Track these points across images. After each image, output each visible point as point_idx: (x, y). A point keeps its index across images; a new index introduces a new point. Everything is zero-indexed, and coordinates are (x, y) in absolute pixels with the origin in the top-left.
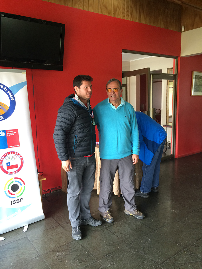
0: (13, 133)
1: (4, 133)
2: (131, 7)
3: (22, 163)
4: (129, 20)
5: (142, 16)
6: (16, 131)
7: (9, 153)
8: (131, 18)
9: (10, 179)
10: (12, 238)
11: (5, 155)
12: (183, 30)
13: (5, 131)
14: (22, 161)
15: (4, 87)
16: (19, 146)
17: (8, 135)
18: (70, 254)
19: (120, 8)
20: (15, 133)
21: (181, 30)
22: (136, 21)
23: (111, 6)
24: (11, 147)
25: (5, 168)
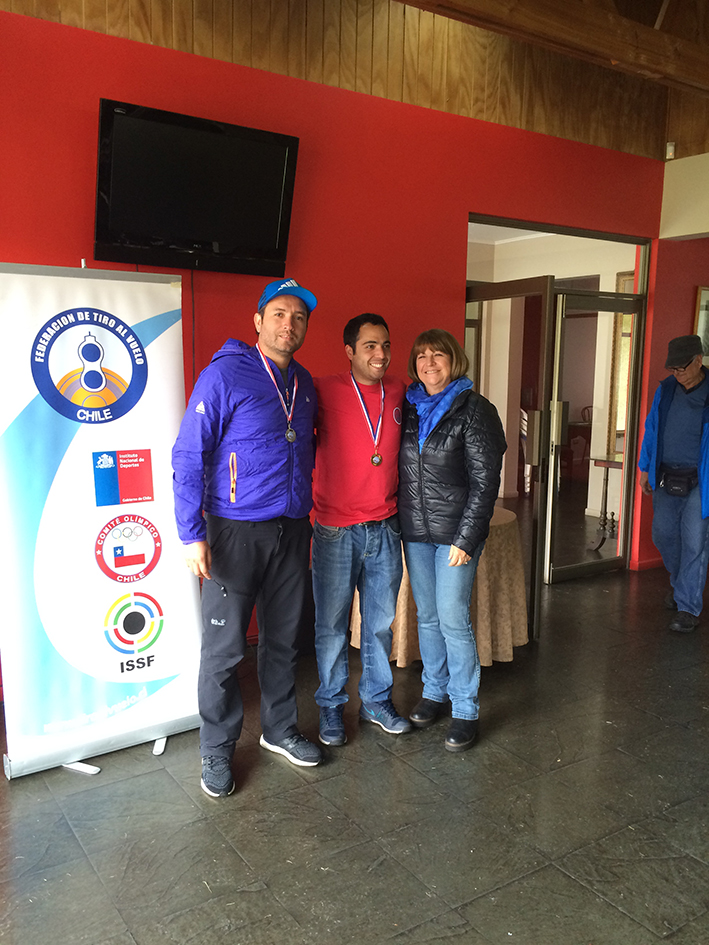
0: (136, 460)
1: (111, 460)
2: (504, 82)
3: (158, 552)
4: (497, 122)
5: (538, 111)
6: (146, 454)
7: (122, 519)
8: (503, 117)
9: (121, 597)
10: (119, 770)
11: (111, 525)
12: (670, 153)
13: (114, 454)
14: (158, 544)
15: (116, 326)
16: (152, 500)
17: (122, 466)
18: (292, 819)
19: (468, 85)
20: (141, 460)
21: (663, 152)
22: (519, 127)
23: (442, 79)
24: (127, 500)
25: (110, 562)
